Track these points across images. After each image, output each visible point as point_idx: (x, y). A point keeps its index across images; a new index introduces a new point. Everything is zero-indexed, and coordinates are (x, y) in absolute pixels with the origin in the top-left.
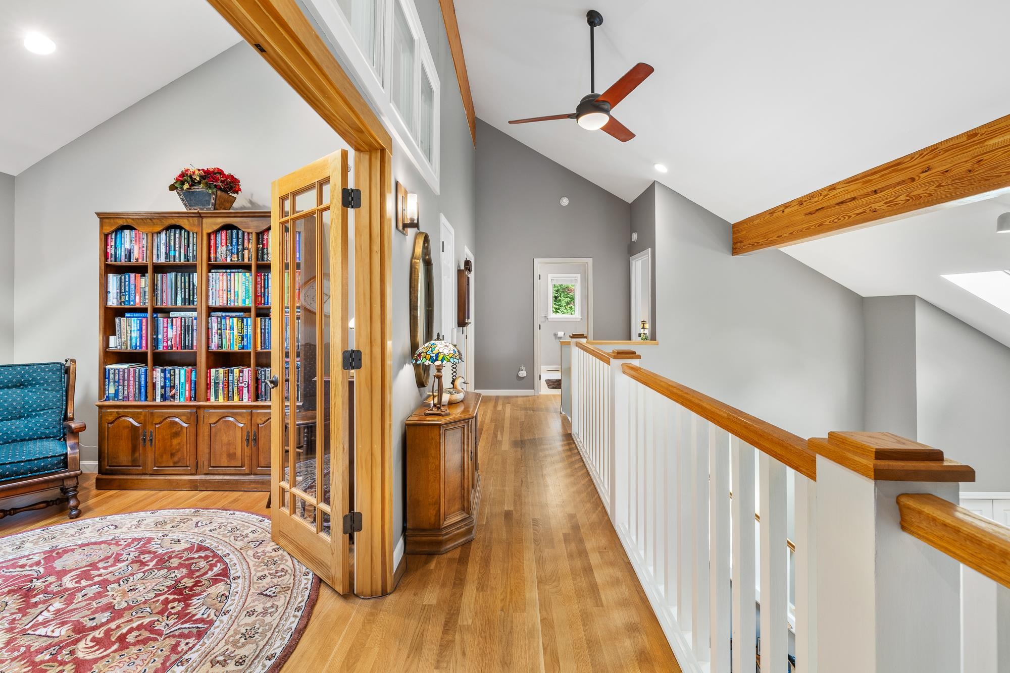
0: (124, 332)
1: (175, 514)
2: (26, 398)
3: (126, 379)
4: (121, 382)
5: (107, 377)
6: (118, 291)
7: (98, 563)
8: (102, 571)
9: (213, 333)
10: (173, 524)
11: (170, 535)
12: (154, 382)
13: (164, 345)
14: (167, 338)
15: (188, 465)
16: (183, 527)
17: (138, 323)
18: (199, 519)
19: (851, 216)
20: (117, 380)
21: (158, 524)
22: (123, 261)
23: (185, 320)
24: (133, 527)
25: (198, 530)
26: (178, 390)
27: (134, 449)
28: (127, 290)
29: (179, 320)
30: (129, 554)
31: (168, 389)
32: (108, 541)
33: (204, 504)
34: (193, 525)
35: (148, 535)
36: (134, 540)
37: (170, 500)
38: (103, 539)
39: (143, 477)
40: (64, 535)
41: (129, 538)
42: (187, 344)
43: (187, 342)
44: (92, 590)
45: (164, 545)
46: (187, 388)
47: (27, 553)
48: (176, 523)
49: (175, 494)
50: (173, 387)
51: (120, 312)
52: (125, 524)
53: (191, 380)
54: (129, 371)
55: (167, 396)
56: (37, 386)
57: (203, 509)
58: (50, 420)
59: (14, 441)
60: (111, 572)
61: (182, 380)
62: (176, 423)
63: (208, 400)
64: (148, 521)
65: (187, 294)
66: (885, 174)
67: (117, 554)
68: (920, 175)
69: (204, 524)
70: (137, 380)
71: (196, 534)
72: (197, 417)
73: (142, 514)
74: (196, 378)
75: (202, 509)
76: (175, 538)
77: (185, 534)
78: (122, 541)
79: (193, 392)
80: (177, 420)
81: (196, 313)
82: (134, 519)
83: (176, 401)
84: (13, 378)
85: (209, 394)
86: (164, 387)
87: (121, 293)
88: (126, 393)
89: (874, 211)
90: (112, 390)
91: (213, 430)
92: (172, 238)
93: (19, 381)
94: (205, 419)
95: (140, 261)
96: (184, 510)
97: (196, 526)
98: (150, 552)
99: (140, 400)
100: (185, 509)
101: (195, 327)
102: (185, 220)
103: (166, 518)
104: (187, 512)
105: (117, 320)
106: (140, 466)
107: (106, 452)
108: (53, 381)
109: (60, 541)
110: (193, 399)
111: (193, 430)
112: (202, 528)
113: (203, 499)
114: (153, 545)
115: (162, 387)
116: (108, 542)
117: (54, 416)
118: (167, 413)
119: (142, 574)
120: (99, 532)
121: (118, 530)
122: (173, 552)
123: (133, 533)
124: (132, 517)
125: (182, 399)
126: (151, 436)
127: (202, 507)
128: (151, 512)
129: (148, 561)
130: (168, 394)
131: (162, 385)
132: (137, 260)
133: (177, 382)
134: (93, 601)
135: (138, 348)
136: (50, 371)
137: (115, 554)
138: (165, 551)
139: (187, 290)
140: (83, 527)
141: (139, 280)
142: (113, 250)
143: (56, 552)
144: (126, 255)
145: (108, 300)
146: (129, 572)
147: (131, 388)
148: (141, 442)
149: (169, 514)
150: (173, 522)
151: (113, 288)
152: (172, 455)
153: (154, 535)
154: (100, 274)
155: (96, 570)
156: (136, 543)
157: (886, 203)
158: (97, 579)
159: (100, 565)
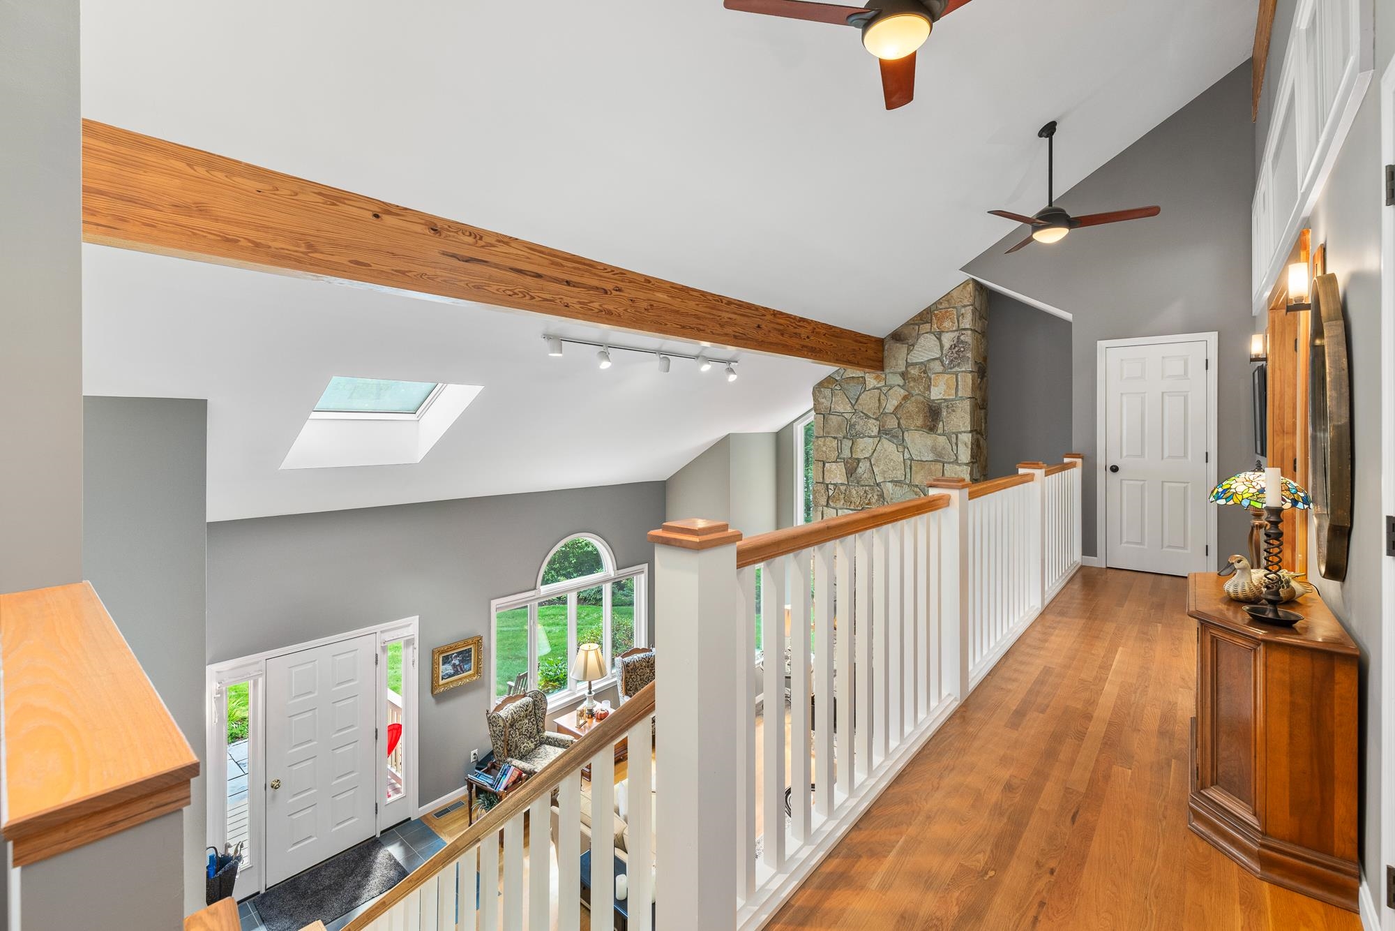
19: (534, 298)
66: (579, 269)
68: (613, 291)
89: (566, 306)
157: (580, 303)
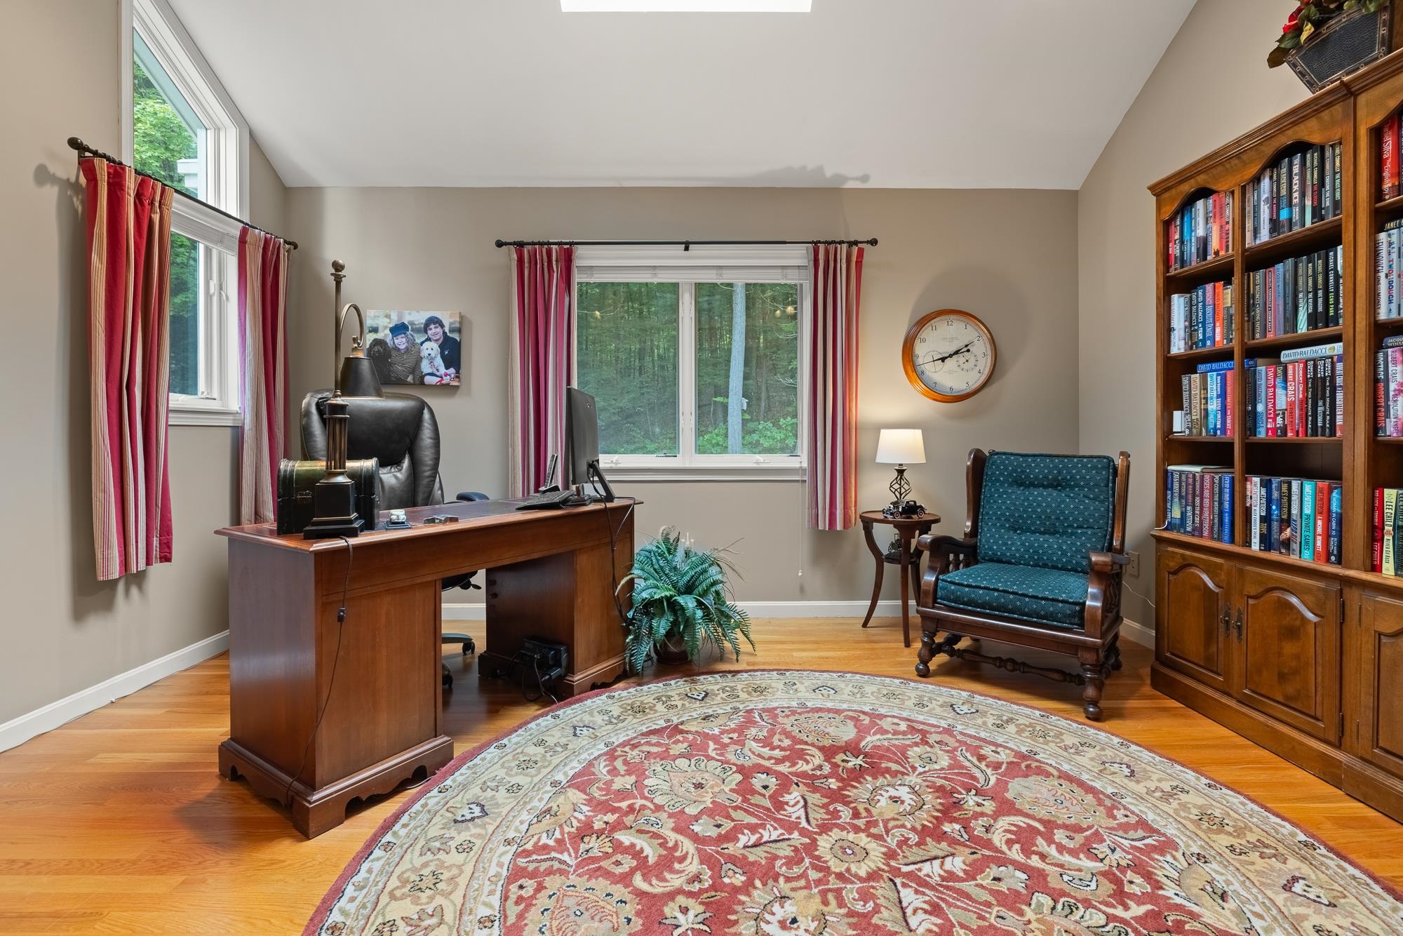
0: (1196, 401)
1: (1255, 820)
2: (1063, 506)
3: (1198, 492)
4: (1190, 497)
5: (1169, 486)
6: (1187, 323)
7: (1059, 827)
8: (1053, 851)
9: (1391, 393)
10: (1235, 842)
11: (1214, 865)
12: (1248, 505)
13: (1269, 426)
14: (1275, 410)
15: (1319, 714)
16: (1253, 863)
17: (1219, 382)
18: (1305, 870)
20: (1184, 494)
21: (1205, 818)
22: (1194, 263)
23: (1315, 367)
24: (1158, 794)
25: (1286, 900)
26: (1298, 531)
27: (1209, 636)
28: (1201, 319)
29: (1301, 365)
30: (1113, 851)
31: (1275, 525)
32: (1102, 793)
33: (1340, 837)
34: (1279, 876)
35: (1171, 831)
36: (1142, 824)
37: (1263, 776)
38: (1097, 785)
39: (1225, 700)
40: (1058, 740)
41: (1137, 811)
42: (1320, 424)
43: (1320, 419)
44: (1013, 876)
45: (1187, 881)
46: (1319, 530)
47: (1000, 740)
48: (1244, 842)
49: (1285, 769)
50: (1286, 522)
51: (1189, 364)
52: (1149, 778)
53: (1329, 511)
54: (1202, 478)
55: (1273, 541)
56: (1077, 489)
57: (1330, 849)
58: (1089, 545)
59: (1045, 566)
60: (1061, 866)
61: (1308, 510)
62: (1291, 607)
63: (1376, 568)
64: (1192, 798)
65: (1320, 301)
67: (1097, 833)
69: (1312, 896)
70: (1216, 498)
71: (1274, 912)
72: (1343, 605)
73: (1190, 775)
74: (1341, 507)
75: (1326, 846)
76: (1220, 883)
77: (1248, 889)
78: (1122, 811)
79: (1334, 540)
80: (1294, 600)
81: (1341, 344)
82: (1169, 777)
83: (1292, 556)
84: (1049, 473)
85: (1377, 554)
86: (1266, 519)
87: (1191, 329)
88: (1197, 520)
90: (1176, 513)
91: (1386, 652)
92: (1284, 179)
93: (1055, 479)
94: (1363, 617)
95: (1222, 253)
96: (1278, 820)
97: (1287, 887)
98: (1149, 877)
99: (1220, 539)
100: (1284, 819)
101: (1339, 381)
102: (1313, 123)
103: (1229, 815)
104: (1285, 831)
105: (1185, 380)
106: (1219, 675)
107: (1166, 625)
108: (1096, 485)
109: (1046, 747)
110: (1333, 558)
111: (1331, 634)
112: (1300, 905)
113: (1344, 822)
114: (1166, 866)
115: (1263, 520)
116: (1101, 796)
117: (1094, 540)
118: (1272, 578)
119: (1101, 919)
120: (1102, 767)
121: (1131, 785)
122: (1194, 916)
123: (1149, 808)
124: (1169, 771)
125: (1307, 555)
126: (1240, 619)
127: (1331, 843)
128: (1207, 781)
129: (1132, 896)
130: (1275, 536)
131: (1264, 514)
132: (1217, 253)
133: (1295, 511)
134: (999, 905)
135: (1219, 432)
136: (1092, 468)
137: (1093, 830)
138: (1178, 901)
139: (1320, 293)
140: (1089, 741)
141: (1221, 294)
142: (1178, 247)
143: (1029, 762)
144: (1198, 249)
145: (1172, 344)
146: (1086, 892)
147: (1206, 514)
148: (1222, 626)
149: (1241, 810)
150: (1238, 837)
151: (1179, 321)
152: (1282, 677)
153: (1181, 841)
154: (1158, 298)
155: (1046, 841)
156: (1140, 833)
158: (1035, 861)
159: (1060, 835)
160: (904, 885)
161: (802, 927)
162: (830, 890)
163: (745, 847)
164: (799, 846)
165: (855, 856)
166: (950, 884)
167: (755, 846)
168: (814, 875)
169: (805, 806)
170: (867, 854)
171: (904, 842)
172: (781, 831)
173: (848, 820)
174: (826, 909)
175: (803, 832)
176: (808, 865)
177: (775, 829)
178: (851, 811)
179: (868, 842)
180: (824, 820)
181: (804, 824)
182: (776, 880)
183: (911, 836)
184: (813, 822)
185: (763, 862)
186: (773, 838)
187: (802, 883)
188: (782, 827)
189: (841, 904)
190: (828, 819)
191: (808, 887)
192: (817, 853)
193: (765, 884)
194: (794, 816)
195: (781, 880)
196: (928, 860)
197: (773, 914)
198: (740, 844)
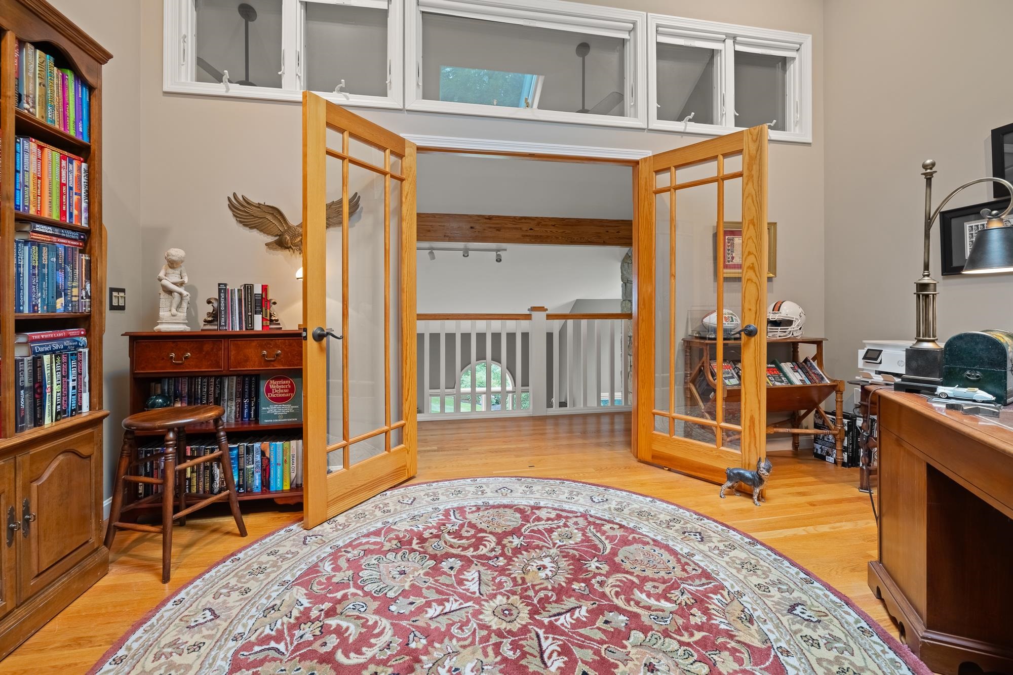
160: (474, 593)
161: (535, 567)
162: (521, 585)
163: (580, 607)
164: (542, 611)
165: (502, 609)
166: (445, 597)
167: (574, 609)
168: (531, 593)
169: (542, 652)
170: (494, 612)
171: (462, 626)
172: (558, 623)
173: (505, 640)
174: (523, 575)
175: (540, 624)
176: (535, 599)
177: (562, 625)
178: (501, 651)
179: (490, 621)
180: (525, 639)
181: (541, 632)
182: (553, 587)
183: (456, 631)
184: (533, 635)
185: (564, 598)
186: (562, 617)
187: (537, 588)
188: (557, 627)
189: (514, 580)
190: (521, 639)
191: (533, 586)
192: (529, 608)
193: (560, 584)
194: (550, 641)
195: (550, 588)
196: (453, 611)
197: (550, 571)
198: (584, 609)
